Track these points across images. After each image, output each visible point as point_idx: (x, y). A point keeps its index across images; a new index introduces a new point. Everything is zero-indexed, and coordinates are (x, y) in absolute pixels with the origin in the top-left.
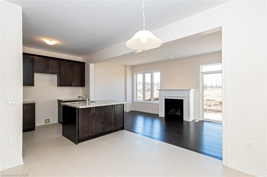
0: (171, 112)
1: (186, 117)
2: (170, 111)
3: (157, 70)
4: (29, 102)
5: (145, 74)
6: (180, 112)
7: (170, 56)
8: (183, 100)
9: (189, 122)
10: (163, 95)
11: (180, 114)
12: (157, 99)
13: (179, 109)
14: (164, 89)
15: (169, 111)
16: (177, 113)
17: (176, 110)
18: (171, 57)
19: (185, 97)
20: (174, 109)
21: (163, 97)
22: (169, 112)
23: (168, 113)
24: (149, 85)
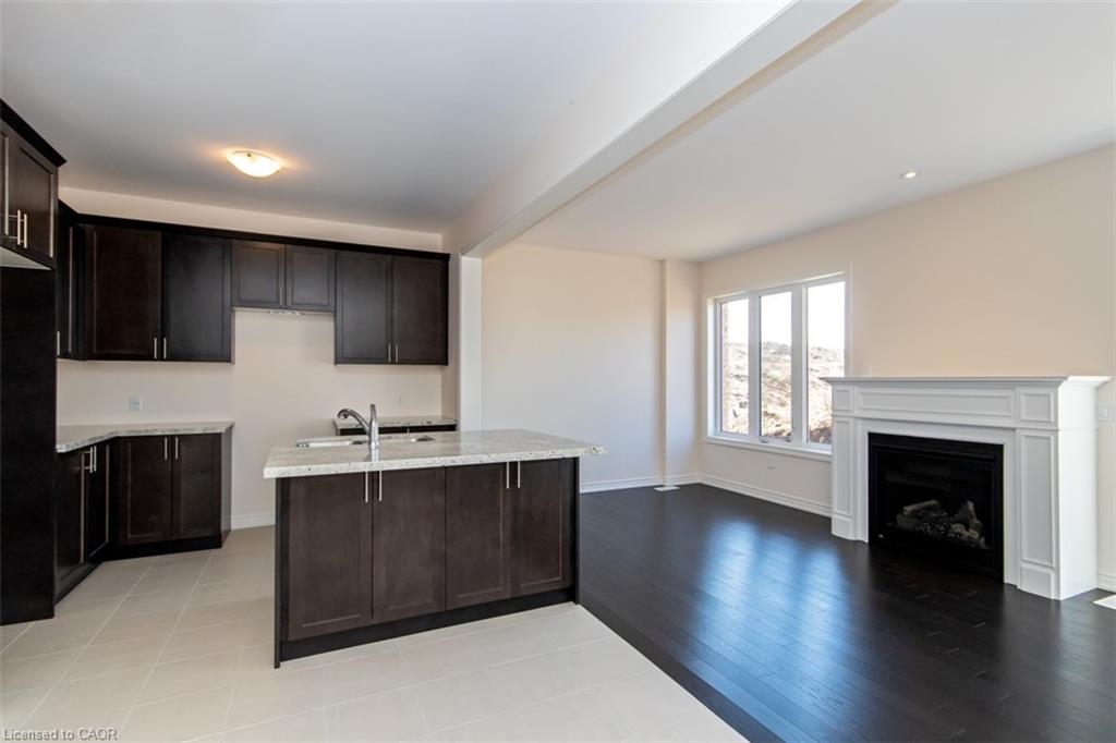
0: (915, 514)
1: (1025, 565)
2: (909, 509)
3: (823, 269)
4: (196, 429)
5: (763, 298)
6: (976, 521)
7: (903, 175)
8: (999, 449)
9: (1048, 601)
10: (857, 413)
11: (976, 535)
12: (824, 434)
13: (971, 506)
14: (870, 374)
15: (902, 511)
16: (958, 528)
17: (952, 506)
18: (911, 175)
19: (1014, 429)
20: (933, 502)
21: (860, 422)
22: (899, 517)
23: (895, 521)
24: (829, 360)
